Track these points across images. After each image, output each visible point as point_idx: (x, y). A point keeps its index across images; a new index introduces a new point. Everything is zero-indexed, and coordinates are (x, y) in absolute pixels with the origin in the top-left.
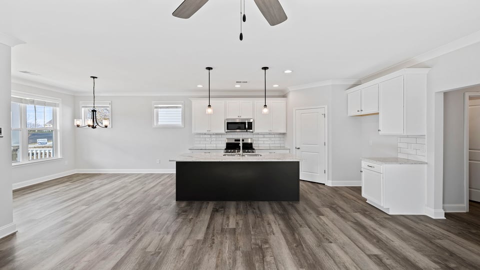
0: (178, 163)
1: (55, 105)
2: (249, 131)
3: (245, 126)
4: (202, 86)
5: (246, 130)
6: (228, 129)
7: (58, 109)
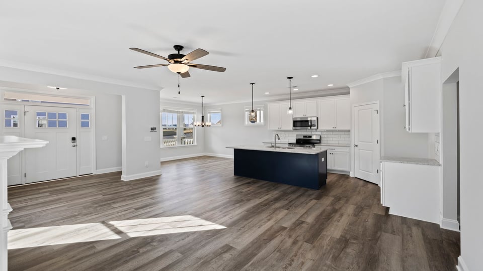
0: (235, 150)
1: (193, 113)
2: (312, 128)
5: (309, 128)
6: (294, 126)
7: (195, 115)
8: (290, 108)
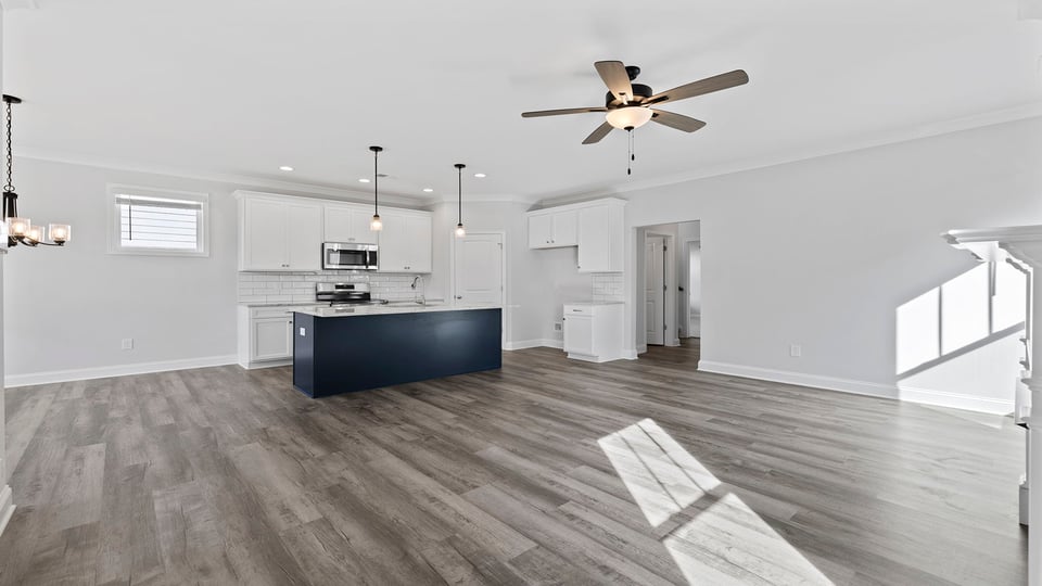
2: (370, 267)
3: (366, 259)
4: (290, 169)
5: (364, 267)
8: (460, 225)
